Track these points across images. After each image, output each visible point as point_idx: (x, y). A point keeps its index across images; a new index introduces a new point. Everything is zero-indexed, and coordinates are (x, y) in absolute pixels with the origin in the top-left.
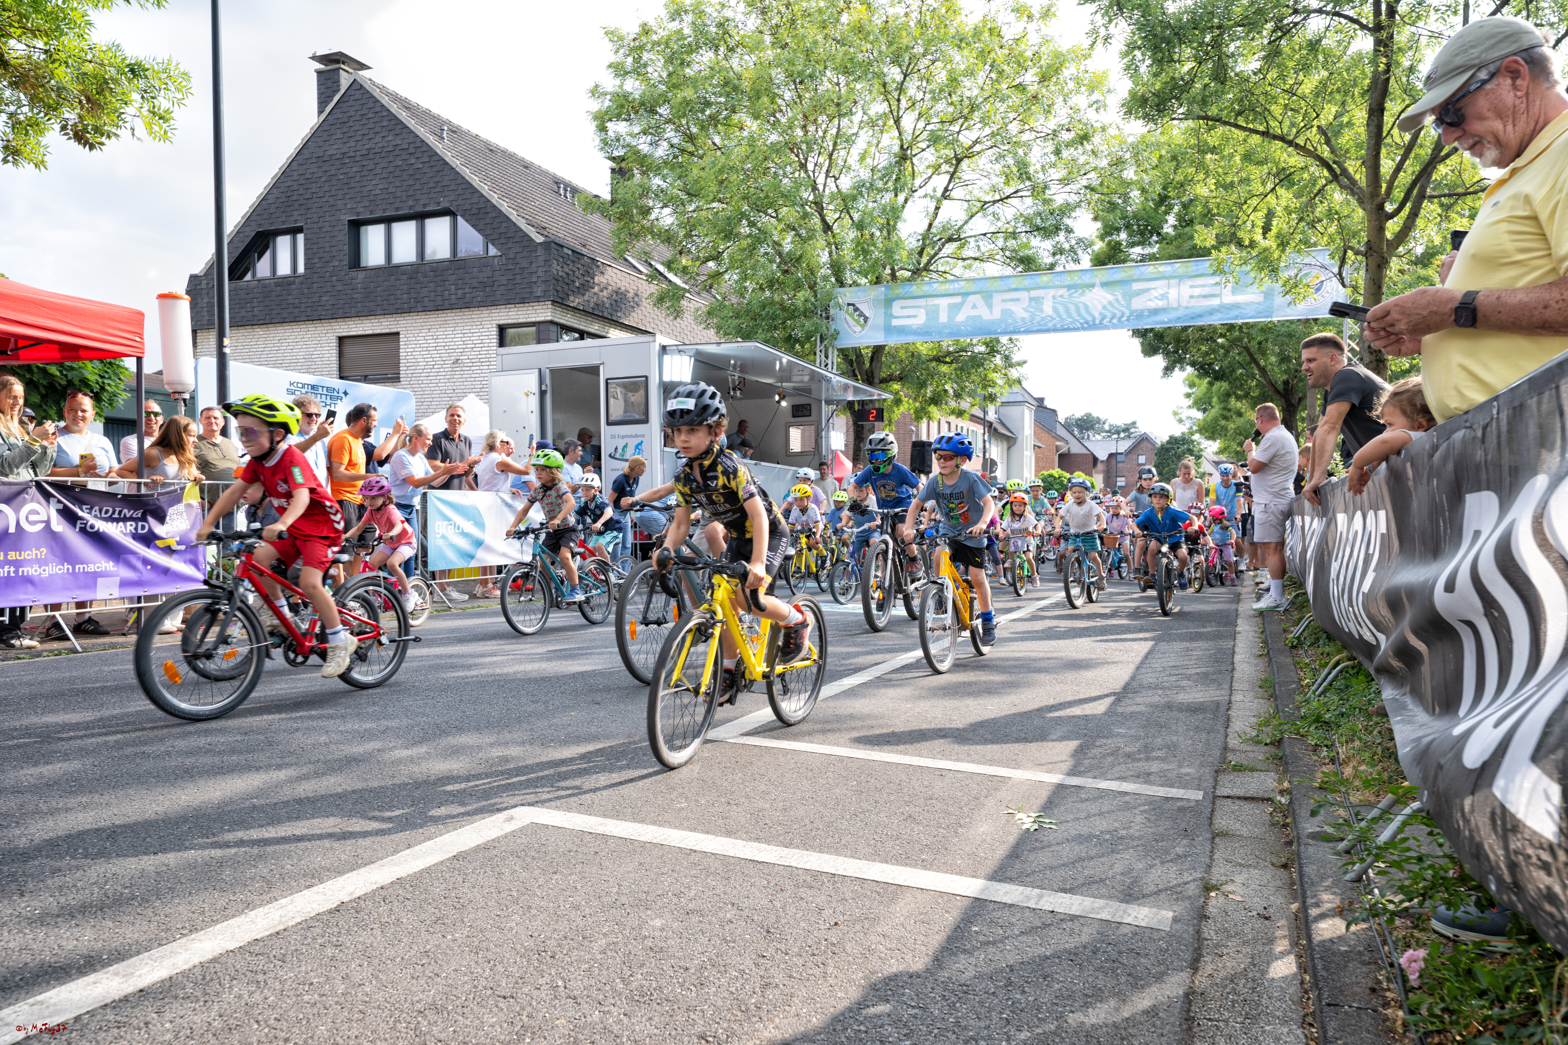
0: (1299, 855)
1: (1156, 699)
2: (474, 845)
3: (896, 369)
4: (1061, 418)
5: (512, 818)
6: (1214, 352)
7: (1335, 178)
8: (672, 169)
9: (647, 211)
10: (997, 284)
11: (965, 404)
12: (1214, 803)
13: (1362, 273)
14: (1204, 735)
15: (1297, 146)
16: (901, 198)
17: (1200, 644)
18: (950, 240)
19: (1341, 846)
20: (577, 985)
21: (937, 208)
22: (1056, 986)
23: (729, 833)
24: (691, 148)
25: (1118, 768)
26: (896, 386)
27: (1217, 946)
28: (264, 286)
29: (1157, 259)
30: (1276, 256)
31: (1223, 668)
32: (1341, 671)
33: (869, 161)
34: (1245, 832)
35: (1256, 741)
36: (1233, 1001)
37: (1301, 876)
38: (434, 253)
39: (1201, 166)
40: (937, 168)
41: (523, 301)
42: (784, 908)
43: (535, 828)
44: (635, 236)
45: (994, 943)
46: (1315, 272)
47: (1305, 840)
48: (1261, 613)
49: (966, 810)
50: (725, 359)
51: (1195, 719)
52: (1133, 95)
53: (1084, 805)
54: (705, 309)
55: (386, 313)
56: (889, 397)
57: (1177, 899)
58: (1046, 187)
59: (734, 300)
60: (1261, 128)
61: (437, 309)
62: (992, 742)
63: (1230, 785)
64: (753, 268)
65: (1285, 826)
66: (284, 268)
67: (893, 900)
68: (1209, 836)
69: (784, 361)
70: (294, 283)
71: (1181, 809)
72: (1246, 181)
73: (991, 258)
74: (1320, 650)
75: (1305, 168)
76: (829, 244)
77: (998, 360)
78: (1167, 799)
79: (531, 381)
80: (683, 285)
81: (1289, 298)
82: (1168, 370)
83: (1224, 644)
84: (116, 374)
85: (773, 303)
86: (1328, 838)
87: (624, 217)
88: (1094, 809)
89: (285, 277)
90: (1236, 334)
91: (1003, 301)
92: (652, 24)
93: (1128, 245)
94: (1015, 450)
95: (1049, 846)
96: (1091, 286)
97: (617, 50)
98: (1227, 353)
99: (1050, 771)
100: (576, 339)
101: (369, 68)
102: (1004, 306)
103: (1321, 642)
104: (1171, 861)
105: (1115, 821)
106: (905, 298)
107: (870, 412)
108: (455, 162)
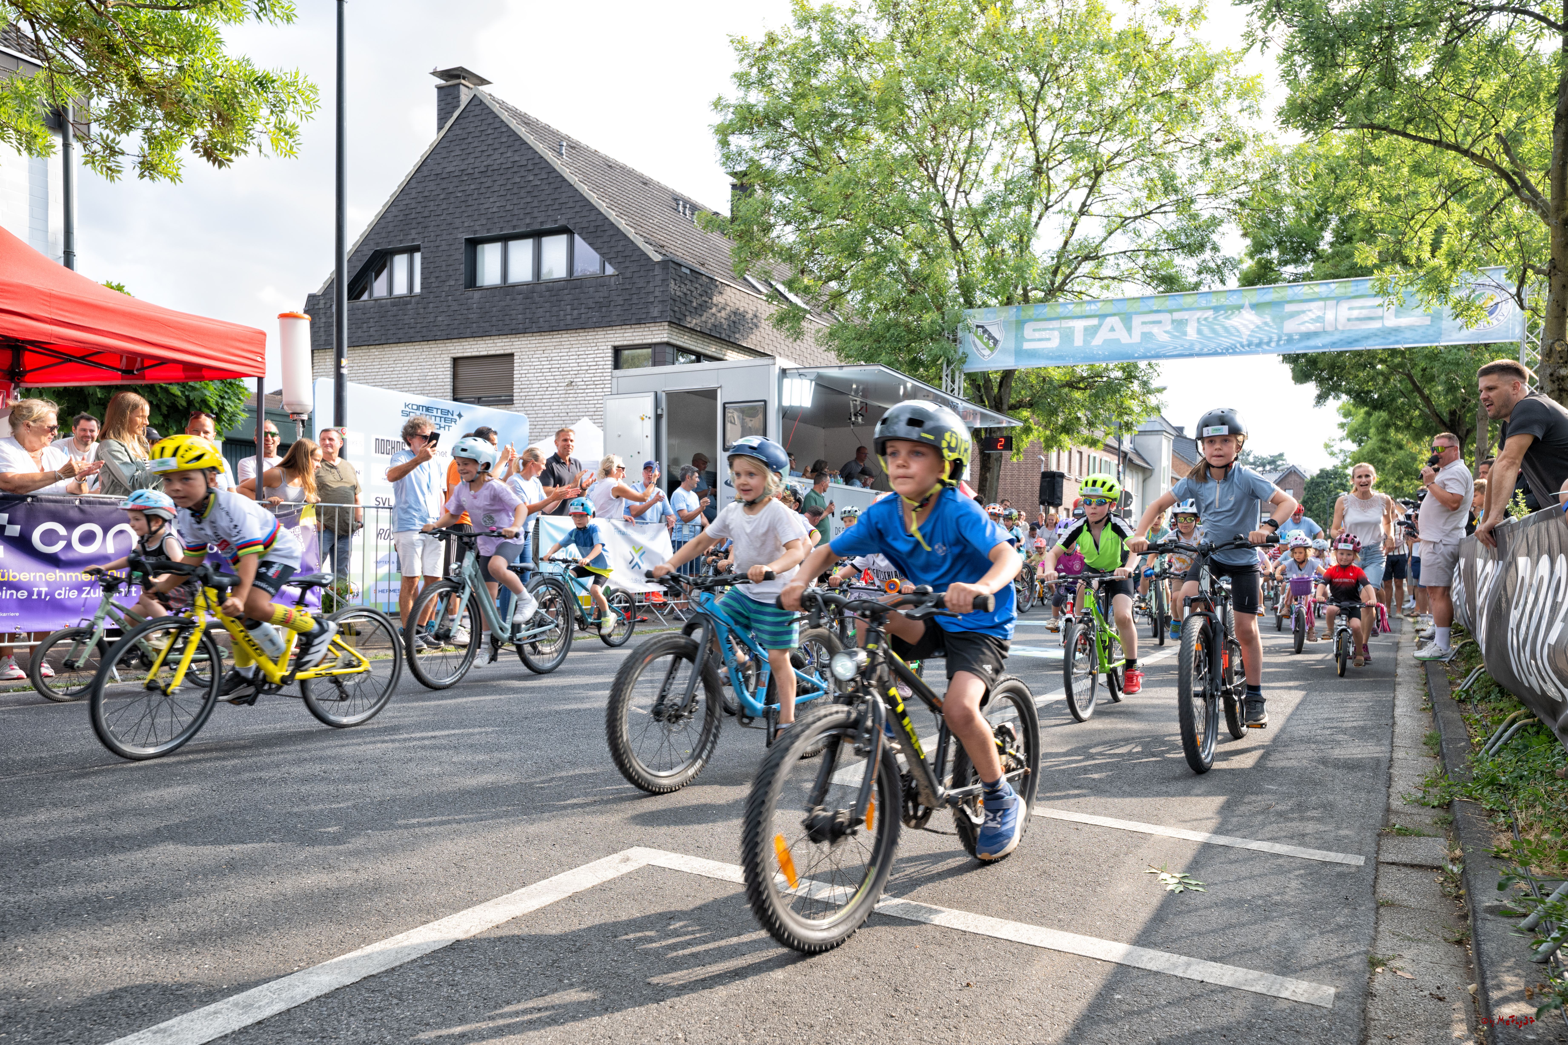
0: (1475, 930)
1: (1310, 753)
2: (590, 885)
3: (1026, 395)
5: (628, 859)
6: (1373, 379)
7: (1515, 190)
8: (795, 184)
9: (767, 229)
10: (1138, 305)
11: (1098, 433)
12: (1377, 870)
13: (1545, 293)
14: (1363, 795)
15: (1473, 156)
16: (1035, 213)
17: (1357, 695)
18: (1087, 258)
19: (1524, 923)
21: (1074, 225)
24: (815, 163)
25: (1270, 828)
26: (1025, 413)
27: (1385, 1027)
28: (381, 306)
29: (1312, 279)
30: (1446, 275)
31: (1383, 722)
32: (1518, 730)
34: (1412, 902)
35: (1422, 803)
37: (1479, 954)
38: (550, 272)
39: (1363, 179)
40: (1074, 181)
41: (639, 322)
43: (652, 870)
44: (755, 255)
45: (1139, 1013)
46: (1488, 293)
47: (1481, 915)
48: (1423, 663)
49: (1104, 867)
50: (846, 382)
51: (1353, 777)
52: (1291, 102)
53: (1233, 867)
54: (826, 331)
55: (501, 333)
56: (1019, 425)
57: (1339, 974)
58: (1192, 201)
59: (857, 321)
60: (1435, 136)
61: (552, 329)
62: (1131, 795)
63: (1392, 851)
64: (879, 287)
65: (1458, 897)
66: (401, 288)
67: (1028, 961)
68: (1372, 905)
69: (909, 385)
70: (410, 303)
71: (1340, 875)
72: (1415, 193)
73: (1130, 277)
74: (1493, 705)
75: (1482, 179)
76: (958, 263)
77: (1136, 386)
78: (1325, 863)
79: (647, 405)
80: (804, 306)
81: (1460, 321)
82: (1321, 398)
83: (1385, 696)
84: (236, 395)
85: (897, 324)
86: (1508, 914)
87: (745, 236)
88: (1244, 870)
89: (401, 297)
90: (1398, 360)
91: (1143, 323)
92: (779, 33)
93: (1279, 264)
94: (1151, 482)
95: (1196, 910)
96: (1240, 307)
97: (742, 60)
98: (1387, 380)
99: (1194, 829)
100: (692, 362)
101: (489, 83)
102: (1146, 329)
103: (1493, 697)
104: (1331, 931)
105: (1268, 885)
106: (1038, 320)
107: (997, 441)
108: (573, 179)
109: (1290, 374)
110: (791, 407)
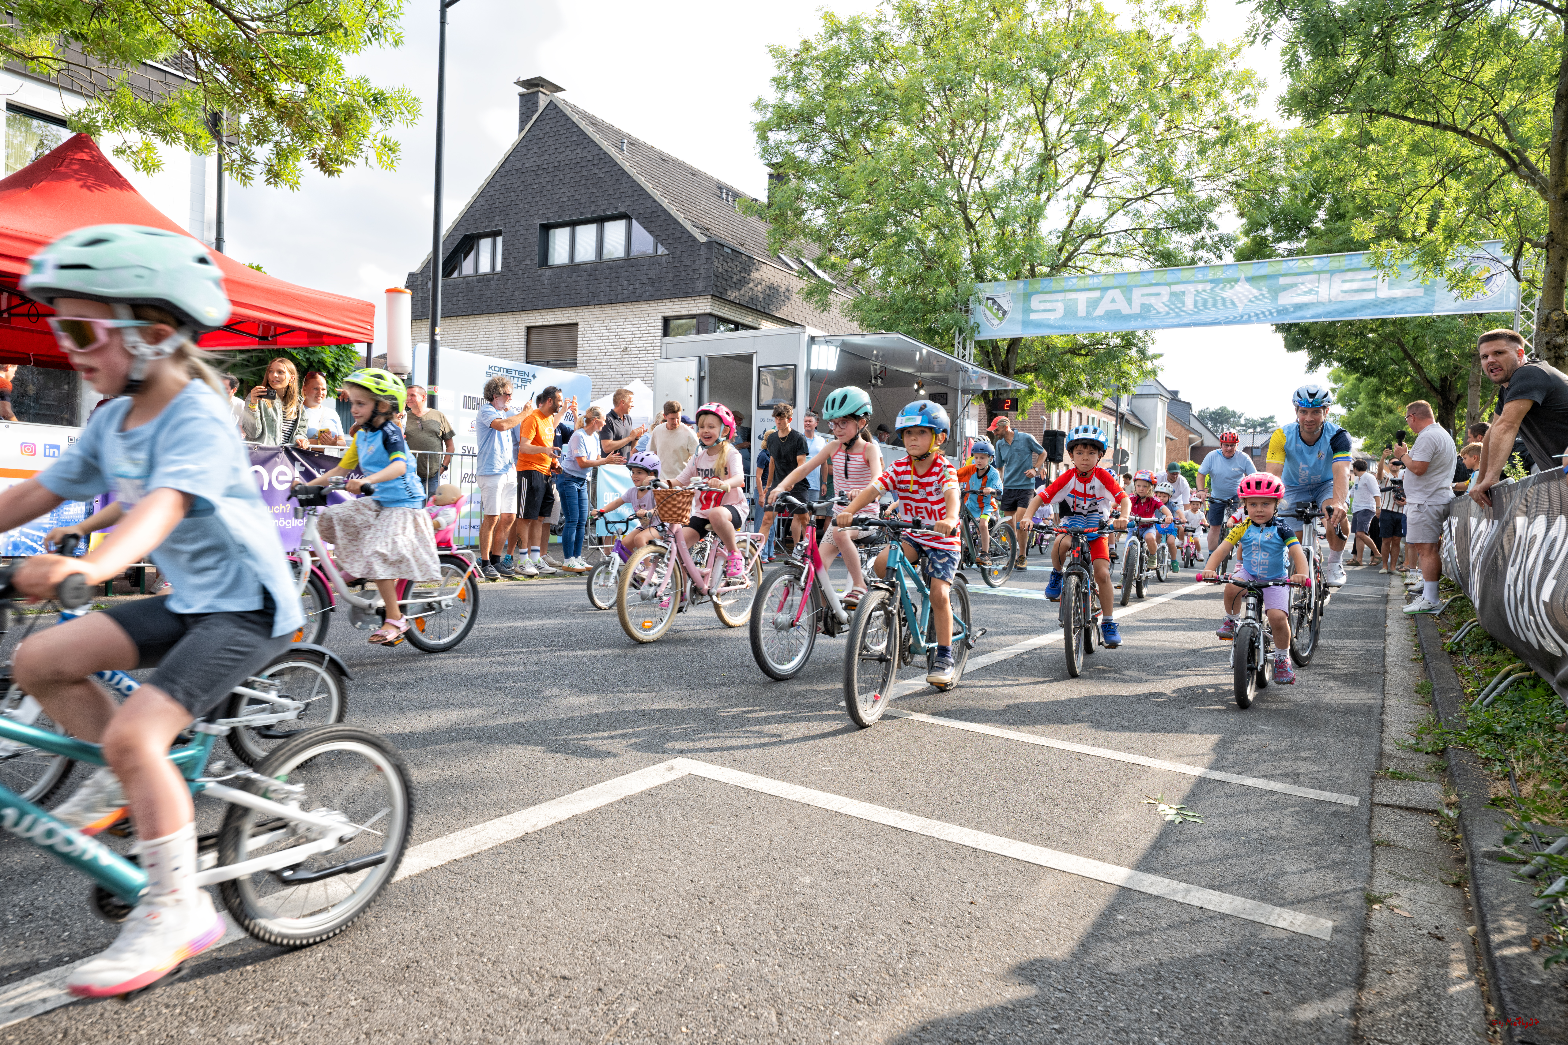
0: (1474, 874)
1: (1302, 697)
2: (639, 790)
3: (1031, 360)
4: (1195, 411)
5: (672, 769)
6: (1364, 346)
7: (1513, 167)
8: (826, 172)
9: (799, 213)
10: (1138, 279)
11: (1098, 395)
12: (1371, 811)
13: (1543, 266)
14: (1356, 739)
16: (1044, 196)
17: (1347, 644)
18: (1091, 236)
19: (1524, 869)
20: (735, 932)
21: (1079, 206)
22: (1209, 986)
23: (872, 800)
24: (844, 154)
25: (1264, 766)
26: (1030, 377)
27: (1384, 962)
28: (468, 283)
29: (1304, 254)
30: (1442, 249)
31: (1374, 670)
32: (1514, 681)
33: (1013, 161)
34: (1408, 843)
35: (1415, 749)
36: (1406, 1024)
37: (1478, 897)
38: (611, 252)
40: (1079, 168)
41: (686, 296)
42: (927, 877)
43: (693, 779)
44: (788, 236)
45: (1141, 934)
46: (1484, 265)
47: (1479, 859)
49: (1106, 795)
50: (868, 349)
51: (1346, 722)
52: (1292, 91)
53: (1229, 801)
54: (851, 303)
55: (568, 305)
57: (1336, 908)
58: (1190, 184)
59: (878, 294)
60: (1433, 118)
61: (612, 302)
62: (1129, 729)
63: (1386, 793)
64: (898, 264)
65: (1455, 841)
66: (485, 267)
67: (1035, 880)
68: (1368, 844)
69: (924, 351)
70: (491, 280)
71: (1335, 814)
72: (1413, 171)
73: (1128, 253)
74: (1485, 658)
75: (1480, 158)
76: (971, 242)
77: (1133, 353)
78: (1319, 802)
79: (691, 368)
80: (830, 281)
81: (1455, 293)
82: (1313, 365)
83: (1374, 645)
84: (348, 357)
85: (915, 298)
86: (1508, 860)
87: (780, 219)
88: (1240, 806)
89: (485, 275)
90: (1389, 329)
91: (1143, 295)
92: (812, 41)
93: (1274, 241)
94: (1147, 441)
95: (1194, 840)
96: (1237, 281)
97: (779, 66)
98: (1377, 348)
99: (1191, 764)
100: (731, 330)
101: (564, 90)
102: (1144, 300)
103: (1485, 649)
104: (1328, 867)
105: (1264, 820)
106: (1043, 293)
107: (1004, 402)
108: (633, 172)
109: (1282, 342)
110: (818, 371)
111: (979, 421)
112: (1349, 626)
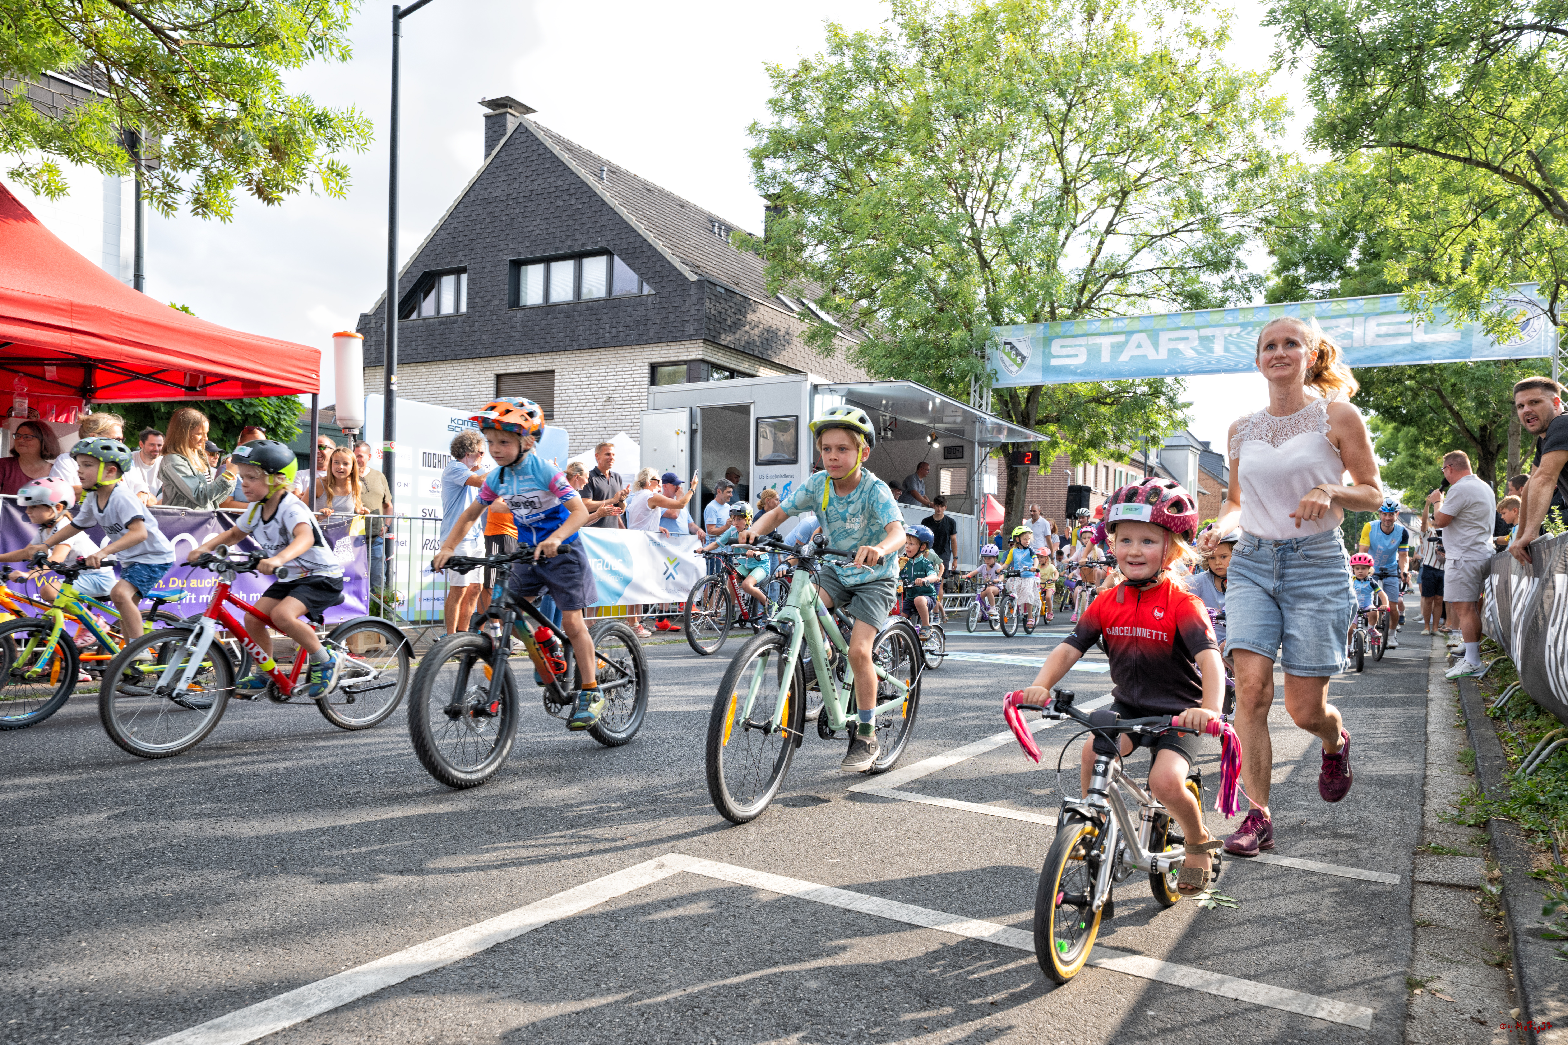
0: (1516, 953)
2: (626, 891)
3: (1053, 410)
5: (663, 866)
6: (1401, 394)
7: (1547, 206)
8: (827, 205)
9: (799, 249)
10: (1164, 322)
11: (1125, 447)
12: (1413, 889)
14: (1397, 813)
15: (1504, 173)
16: (1063, 233)
17: (1388, 711)
18: (1114, 276)
21: (1101, 243)
23: (884, 893)
24: (847, 185)
25: (1301, 844)
26: (1052, 428)
28: (429, 325)
29: (1338, 296)
30: (1477, 291)
31: (1416, 738)
32: (1557, 747)
33: (1031, 194)
34: (1450, 923)
35: (1458, 822)
37: (1521, 977)
38: (590, 292)
39: (1392, 196)
40: (1101, 202)
41: (675, 340)
43: (687, 877)
44: (787, 274)
45: (1172, 1030)
46: (1520, 309)
47: (1522, 937)
50: (876, 398)
51: (1387, 794)
52: (1320, 121)
53: (1265, 884)
54: (857, 348)
55: (543, 351)
56: (1045, 439)
57: (1377, 995)
58: (1218, 220)
59: (887, 338)
60: (1465, 154)
61: (592, 347)
63: (1428, 870)
64: (908, 305)
65: (1498, 919)
66: (448, 308)
68: (1409, 925)
69: (938, 401)
70: (456, 322)
71: (1376, 894)
72: (1444, 211)
73: (1156, 294)
74: (1529, 723)
75: (1513, 196)
76: (986, 281)
77: (1162, 401)
78: (1359, 881)
79: (682, 420)
80: (834, 323)
81: (1491, 337)
83: (1415, 712)
84: (291, 410)
85: (927, 342)
87: (778, 255)
88: (1277, 887)
89: (447, 317)
90: (1427, 376)
91: (1170, 340)
92: (813, 61)
93: (1306, 281)
95: (1229, 926)
97: (777, 87)
98: (1415, 395)
100: (726, 378)
101: (534, 111)
102: (1172, 345)
103: (1528, 714)
104: (1367, 951)
105: (1301, 902)
106: (1065, 337)
107: (1025, 455)
108: (614, 202)
111: (999, 476)
112: (1391, 692)
